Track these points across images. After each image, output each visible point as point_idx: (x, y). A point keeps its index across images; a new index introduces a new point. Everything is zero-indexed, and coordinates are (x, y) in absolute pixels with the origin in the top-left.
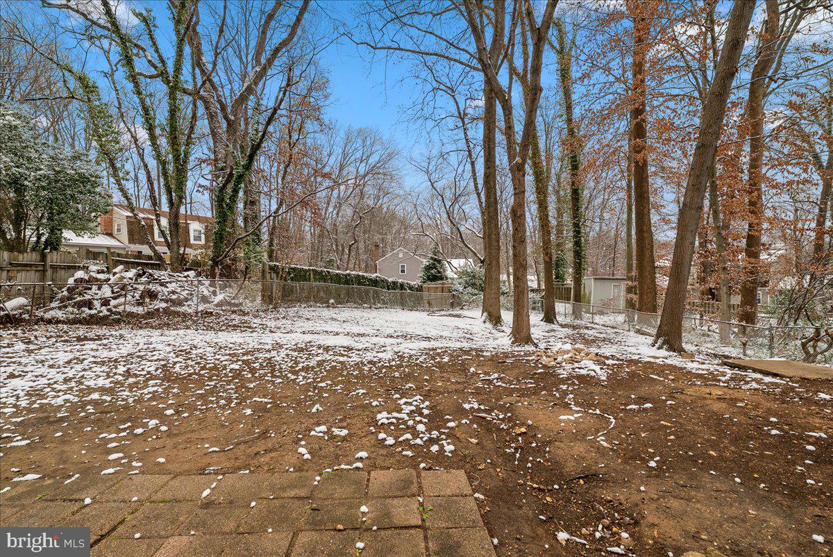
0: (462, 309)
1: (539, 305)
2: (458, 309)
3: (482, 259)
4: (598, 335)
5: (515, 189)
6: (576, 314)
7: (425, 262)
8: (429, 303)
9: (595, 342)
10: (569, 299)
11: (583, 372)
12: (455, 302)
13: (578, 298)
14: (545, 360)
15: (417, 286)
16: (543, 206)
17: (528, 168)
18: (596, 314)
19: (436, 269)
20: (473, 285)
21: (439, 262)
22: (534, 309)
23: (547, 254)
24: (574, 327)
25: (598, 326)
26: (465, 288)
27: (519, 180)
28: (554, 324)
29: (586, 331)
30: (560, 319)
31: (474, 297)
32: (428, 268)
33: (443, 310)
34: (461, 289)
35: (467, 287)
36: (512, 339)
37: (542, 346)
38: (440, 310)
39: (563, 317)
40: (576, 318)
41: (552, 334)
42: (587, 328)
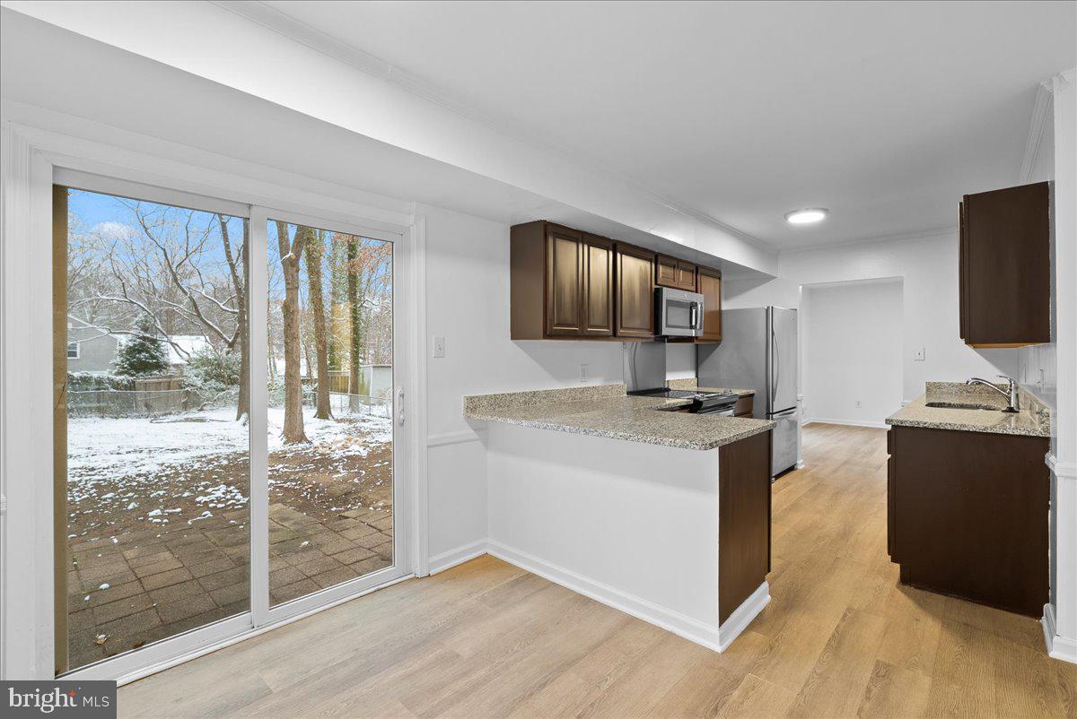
0: (201, 410)
1: (311, 399)
2: (195, 410)
3: (230, 340)
4: (374, 427)
5: (288, 284)
6: (353, 406)
7: (124, 340)
8: (146, 405)
9: (370, 433)
10: (345, 391)
11: (352, 453)
12: (190, 401)
13: (355, 389)
14: (321, 450)
15: (126, 383)
16: (315, 288)
17: (303, 264)
18: (374, 404)
19: (148, 352)
20: (219, 377)
21: (154, 341)
22: (304, 404)
23: (320, 342)
24: (350, 421)
25: (375, 418)
26: (205, 381)
27: (292, 275)
28: (328, 419)
29: (363, 424)
30: (335, 413)
31: (221, 394)
32: (132, 351)
33: (170, 414)
34: (199, 383)
35: (208, 380)
36: (284, 440)
37: (316, 443)
38: (166, 415)
39: (339, 411)
40: (353, 411)
41: (327, 430)
42: (364, 421)
